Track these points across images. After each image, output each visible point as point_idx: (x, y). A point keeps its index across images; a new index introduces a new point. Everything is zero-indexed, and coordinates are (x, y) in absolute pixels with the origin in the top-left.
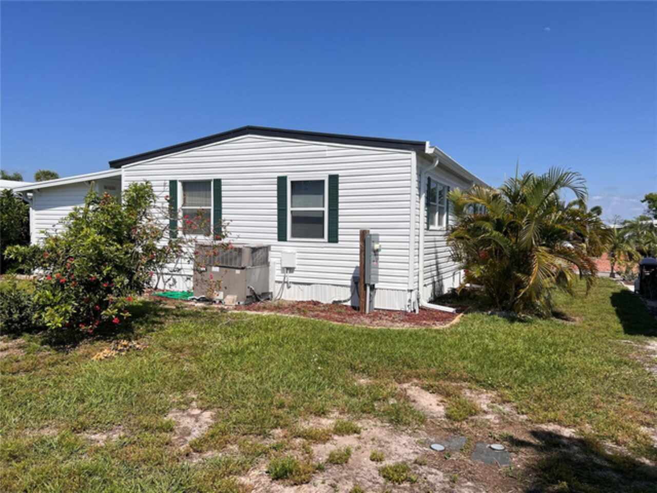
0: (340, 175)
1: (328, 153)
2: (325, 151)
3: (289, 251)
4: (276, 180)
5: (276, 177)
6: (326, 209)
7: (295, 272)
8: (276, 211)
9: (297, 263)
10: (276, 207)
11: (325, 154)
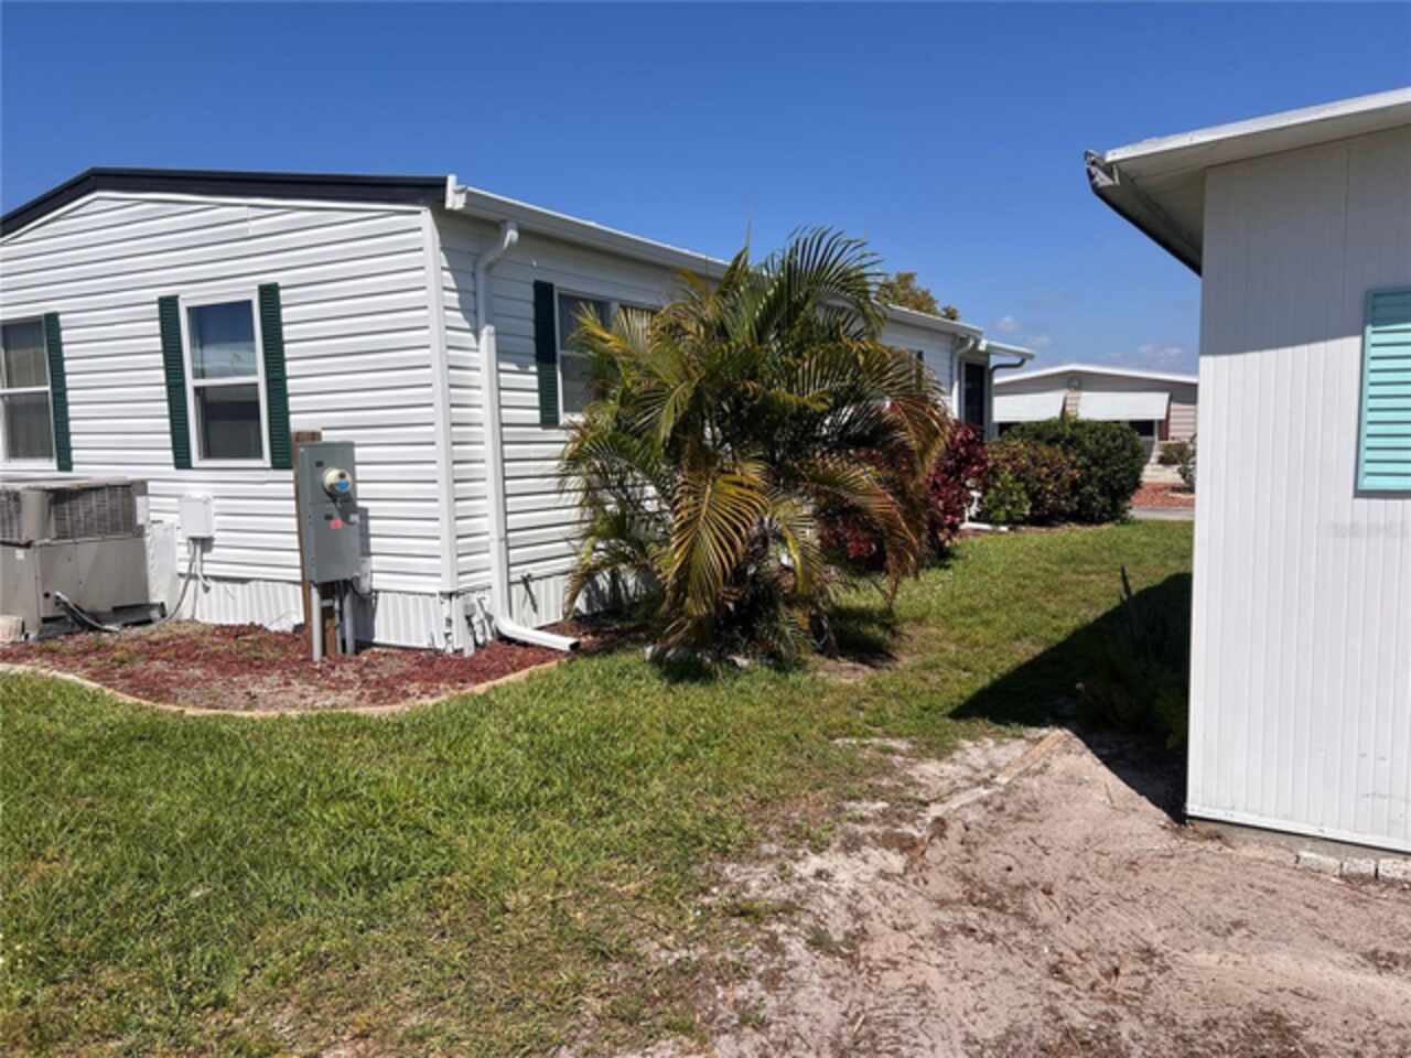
0: (281, 284)
1: (253, 227)
2: (245, 220)
3: (199, 495)
4: (156, 307)
5: (155, 299)
6: (260, 378)
7: (215, 550)
8: (164, 388)
9: (216, 526)
10: (163, 380)
11: (246, 229)
